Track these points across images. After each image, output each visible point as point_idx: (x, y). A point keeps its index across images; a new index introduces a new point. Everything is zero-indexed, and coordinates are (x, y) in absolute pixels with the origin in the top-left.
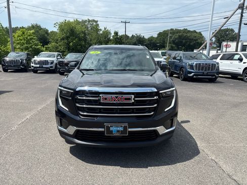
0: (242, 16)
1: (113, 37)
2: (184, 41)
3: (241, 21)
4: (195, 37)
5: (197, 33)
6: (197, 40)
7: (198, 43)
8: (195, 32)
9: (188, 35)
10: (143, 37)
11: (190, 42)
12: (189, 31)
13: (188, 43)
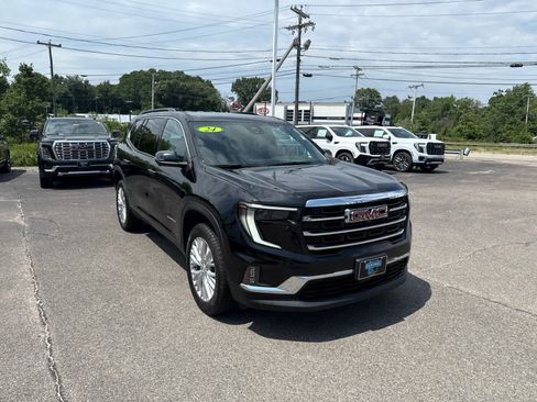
0: (299, 60)
1: (17, 77)
2: (181, 97)
3: (298, 69)
4: (202, 89)
5: (203, 81)
6: (205, 96)
7: (208, 102)
8: (199, 79)
9: (188, 84)
10: (87, 82)
11: (193, 100)
12: (188, 77)
13: (190, 101)
